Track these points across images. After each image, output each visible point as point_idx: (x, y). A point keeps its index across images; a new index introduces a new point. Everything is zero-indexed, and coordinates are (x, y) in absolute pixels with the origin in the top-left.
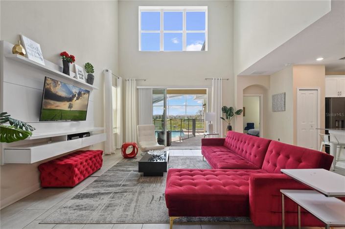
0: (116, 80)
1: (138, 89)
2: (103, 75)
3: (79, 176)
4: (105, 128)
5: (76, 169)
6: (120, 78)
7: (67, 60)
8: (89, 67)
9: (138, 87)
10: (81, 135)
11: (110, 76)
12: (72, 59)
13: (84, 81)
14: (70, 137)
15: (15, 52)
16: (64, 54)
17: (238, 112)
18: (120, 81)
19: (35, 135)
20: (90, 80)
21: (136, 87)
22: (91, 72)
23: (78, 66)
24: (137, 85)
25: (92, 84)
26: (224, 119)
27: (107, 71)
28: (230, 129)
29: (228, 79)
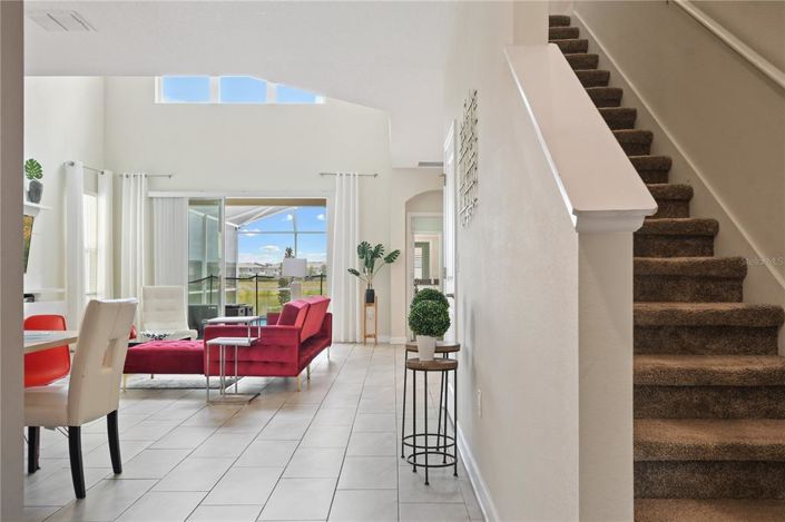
0: (97, 177)
1: (151, 198)
2: (63, 173)
4: (66, 290)
6: (106, 172)
8: (33, 168)
9: (151, 194)
11: (78, 173)
17: (391, 257)
18: (105, 181)
20: (34, 193)
21: (146, 194)
22: (37, 177)
24: (151, 187)
25: (37, 201)
26: (357, 274)
27: (72, 164)
28: (370, 298)
29: (376, 175)
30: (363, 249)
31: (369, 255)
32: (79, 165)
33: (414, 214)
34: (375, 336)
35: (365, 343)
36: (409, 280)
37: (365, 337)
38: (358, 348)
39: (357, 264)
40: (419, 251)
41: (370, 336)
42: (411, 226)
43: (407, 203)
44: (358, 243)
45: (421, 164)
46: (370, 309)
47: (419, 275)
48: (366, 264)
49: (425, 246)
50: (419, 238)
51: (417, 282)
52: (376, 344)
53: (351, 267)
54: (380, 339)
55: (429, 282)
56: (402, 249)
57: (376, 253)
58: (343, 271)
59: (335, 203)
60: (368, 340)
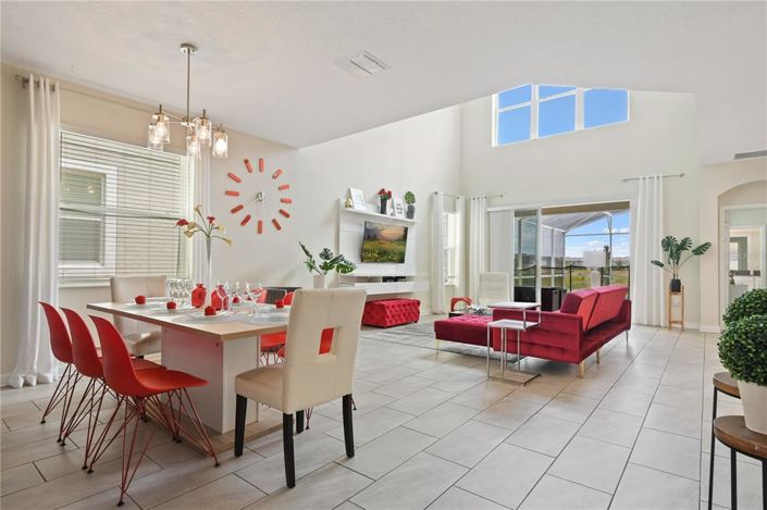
0: (455, 201)
1: (489, 212)
2: (431, 200)
3: (391, 318)
5: (388, 311)
6: (460, 197)
7: (385, 196)
8: (410, 197)
9: (489, 210)
10: (396, 279)
11: (441, 200)
12: (389, 195)
13: (402, 217)
14: (386, 279)
15: (346, 206)
16: (382, 191)
17: (700, 251)
18: (460, 204)
19: (356, 273)
20: (410, 213)
21: (486, 210)
22: (412, 202)
23: (398, 200)
24: (488, 205)
25: (412, 217)
26: (662, 265)
27: (436, 193)
28: (676, 287)
29: (682, 175)
30: (667, 243)
31: (675, 249)
32: (441, 193)
33: (728, 208)
34: (681, 323)
35: (670, 328)
36: (722, 271)
37: (670, 323)
38: (662, 332)
39: (661, 256)
40: (735, 246)
41: (676, 322)
42: (725, 220)
43: (719, 197)
44: (662, 237)
45: (738, 156)
46: (676, 298)
47: (734, 266)
48: (671, 256)
49: (742, 241)
50: (734, 233)
51: (733, 273)
52: (683, 330)
53: (655, 259)
54: (687, 325)
55: (747, 273)
56: (714, 242)
57: (684, 245)
58: (646, 263)
59: (638, 204)
60: (674, 325)
